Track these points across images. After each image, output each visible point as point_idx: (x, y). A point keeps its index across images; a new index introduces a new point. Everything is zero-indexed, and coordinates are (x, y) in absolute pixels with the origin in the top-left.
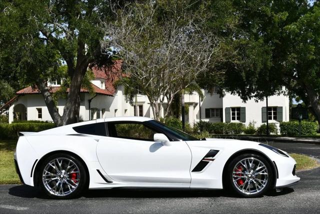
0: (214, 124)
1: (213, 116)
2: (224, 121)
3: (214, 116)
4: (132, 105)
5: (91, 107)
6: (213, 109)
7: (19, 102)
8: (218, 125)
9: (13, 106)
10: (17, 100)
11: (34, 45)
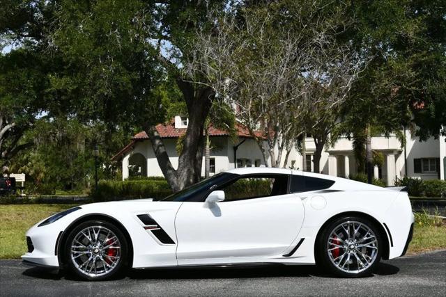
0: (425, 182)
1: (426, 169)
2: (442, 177)
3: (428, 170)
4: (302, 154)
5: (237, 158)
6: (426, 160)
7: (137, 151)
8: (431, 183)
9: (128, 156)
10: (134, 147)
11: (115, 71)
